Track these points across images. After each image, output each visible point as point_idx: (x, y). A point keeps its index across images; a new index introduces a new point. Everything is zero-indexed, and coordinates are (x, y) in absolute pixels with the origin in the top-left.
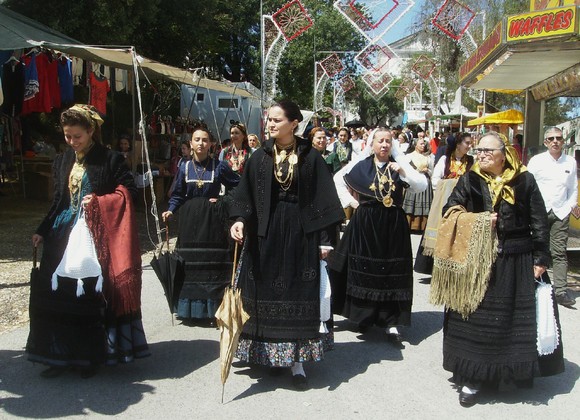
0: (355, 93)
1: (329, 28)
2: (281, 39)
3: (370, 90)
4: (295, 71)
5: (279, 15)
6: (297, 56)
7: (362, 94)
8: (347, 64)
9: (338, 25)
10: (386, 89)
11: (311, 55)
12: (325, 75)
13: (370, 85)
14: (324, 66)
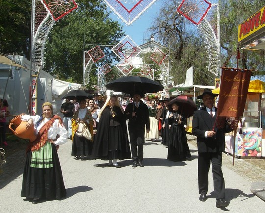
1: (95, 30)
2: (50, 18)
3: (121, 74)
6: (72, 47)
7: (116, 77)
8: (106, 58)
9: (101, 28)
10: (130, 74)
11: (82, 46)
12: (91, 60)
13: (121, 71)
14: (90, 54)
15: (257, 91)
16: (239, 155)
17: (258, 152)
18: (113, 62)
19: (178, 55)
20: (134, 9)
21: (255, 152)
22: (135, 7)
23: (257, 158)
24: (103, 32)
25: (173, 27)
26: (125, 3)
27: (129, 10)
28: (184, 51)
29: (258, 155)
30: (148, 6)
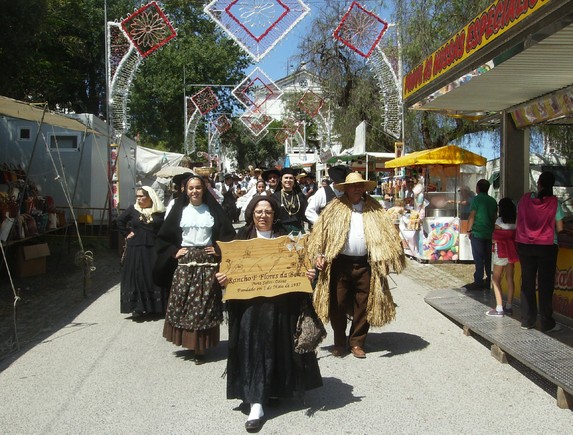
0: (232, 136)
1: (201, 60)
2: (133, 54)
3: (249, 132)
4: (161, 106)
5: (130, 21)
6: (163, 89)
7: (239, 138)
8: (222, 104)
9: (211, 55)
10: (264, 132)
11: (180, 88)
12: (198, 112)
13: (249, 126)
14: (196, 101)
15: (450, 162)
16: (425, 258)
17: (454, 253)
18: (234, 111)
19: (345, 99)
20: (265, 35)
21: (449, 254)
22: (267, 32)
23: (454, 262)
24: (215, 62)
25: (334, 52)
26: (251, 27)
27: (257, 37)
28: (352, 92)
29: (455, 258)
30: (288, 31)
